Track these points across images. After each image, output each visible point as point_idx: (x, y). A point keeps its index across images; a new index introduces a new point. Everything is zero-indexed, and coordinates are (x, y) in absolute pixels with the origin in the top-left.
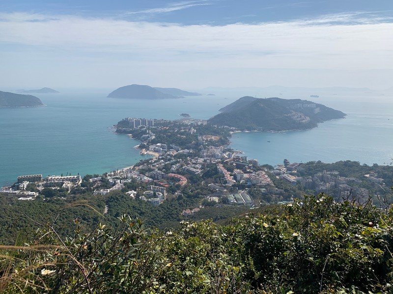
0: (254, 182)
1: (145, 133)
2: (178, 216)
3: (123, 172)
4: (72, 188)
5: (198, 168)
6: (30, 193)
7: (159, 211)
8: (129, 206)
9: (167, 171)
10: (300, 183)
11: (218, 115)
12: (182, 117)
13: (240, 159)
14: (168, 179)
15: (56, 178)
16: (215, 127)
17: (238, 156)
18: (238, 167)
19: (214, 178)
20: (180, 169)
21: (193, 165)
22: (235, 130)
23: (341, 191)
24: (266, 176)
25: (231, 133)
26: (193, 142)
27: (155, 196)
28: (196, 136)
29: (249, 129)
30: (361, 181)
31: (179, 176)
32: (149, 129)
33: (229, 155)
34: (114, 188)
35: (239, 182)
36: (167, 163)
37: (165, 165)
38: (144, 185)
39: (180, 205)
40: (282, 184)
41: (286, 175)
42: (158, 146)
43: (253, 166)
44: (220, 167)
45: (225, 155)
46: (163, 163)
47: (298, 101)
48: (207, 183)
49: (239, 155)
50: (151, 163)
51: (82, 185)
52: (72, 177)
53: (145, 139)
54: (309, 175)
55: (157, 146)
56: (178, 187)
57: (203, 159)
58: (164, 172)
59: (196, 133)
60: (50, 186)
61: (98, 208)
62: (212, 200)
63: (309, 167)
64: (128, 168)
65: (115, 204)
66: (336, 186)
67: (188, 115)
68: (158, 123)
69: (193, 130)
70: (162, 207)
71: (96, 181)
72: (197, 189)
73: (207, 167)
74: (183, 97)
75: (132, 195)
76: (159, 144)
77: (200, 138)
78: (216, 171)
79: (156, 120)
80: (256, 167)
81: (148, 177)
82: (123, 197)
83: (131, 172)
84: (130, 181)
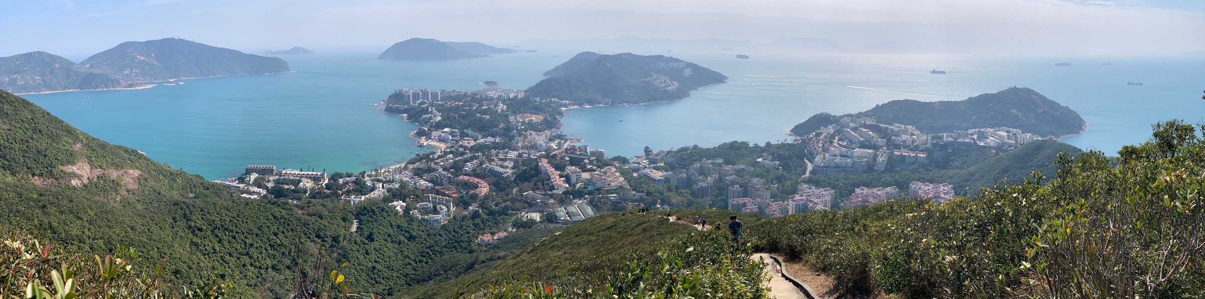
0: (599, 185)
1: (426, 111)
2: (470, 245)
3: (389, 172)
4: (312, 190)
5: (507, 167)
6: (256, 189)
7: (440, 235)
8: (391, 225)
9: (457, 171)
10: (669, 181)
11: (542, 82)
12: (486, 87)
13: (575, 150)
14: (458, 185)
15: (292, 172)
16: (536, 101)
17: (573, 146)
18: (574, 162)
19: (533, 182)
20: (478, 169)
21: (500, 163)
22: (569, 104)
23: (728, 186)
24: (618, 174)
25: (564, 109)
26: (502, 125)
27: (435, 211)
28: (506, 116)
29: (591, 102)
30: (753, 169)
31: (477, 180)
32: (432, 106)
33: (559, 145)
34: (372, 195)
35: (574, 186)
36: (457, 159)
37: (455, 162)
38: (419, 193)
39: (476, 227)
40: (643, 185)
41: (647, 171)
42: (445, 132)
43: (597, 160)
44: (544, 164)
45: (554, 145)
46: (451, 159)
47: (660, 58)
48: (521, 191)
49: (575, 144)
50: (433, 159)
51: (328, 187)
52: (315, 173)
53: (426, 121)
54: (682, 168)
55: (443, 132)
56: (474, 197)
57: (516, 153)
58: (452, 173)
59: (507, 111)
60: (283, 184)
61: (342, 222)
62: (529, 218)
63: (682, 155)
64: (398, 166)
65: (370, 219)
66: (721, 179)
67: (494, 83)
68: (447, 97)
69: (501, 107)
70: (446, 230)
71: (347, 183)
72: (505, 201)
73: (523, 165)
74: (488, 56)
75: (398, 208)
76: (446, 130)
77: (512, 118)
78: (537, 170)
79: (444, 91)
80: (601, 162)
81: (426, 180)
82: (383, 210)
83: (400, 173)
84: (397, 186)
